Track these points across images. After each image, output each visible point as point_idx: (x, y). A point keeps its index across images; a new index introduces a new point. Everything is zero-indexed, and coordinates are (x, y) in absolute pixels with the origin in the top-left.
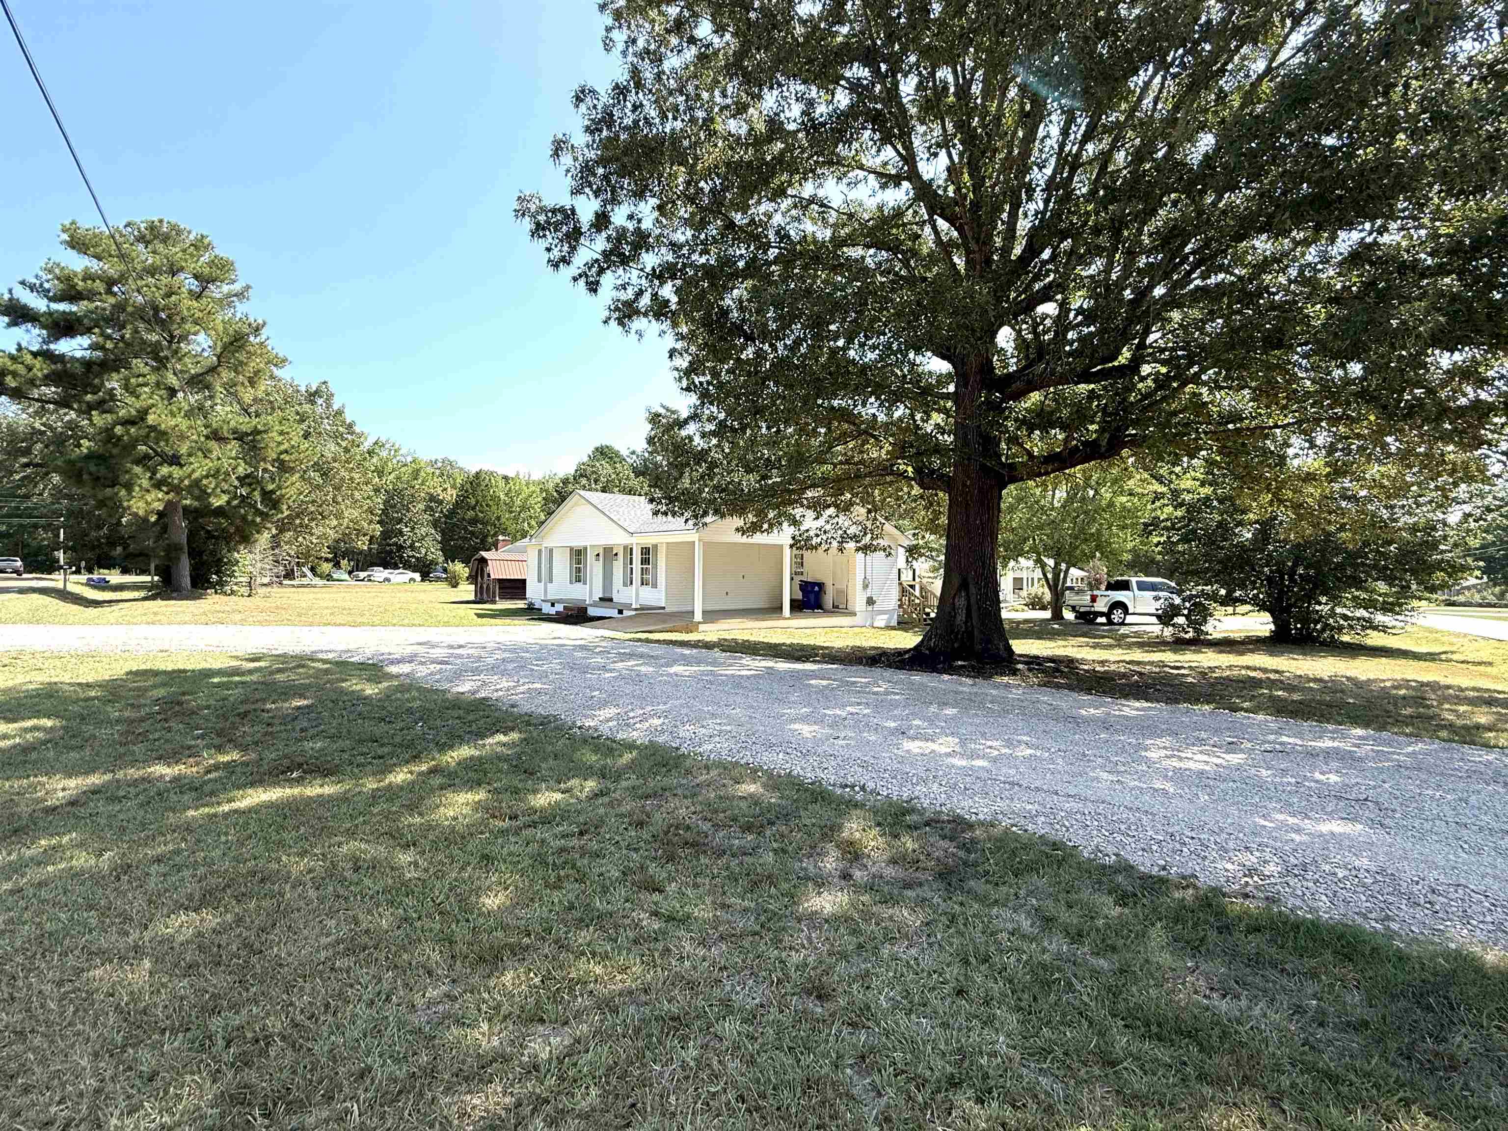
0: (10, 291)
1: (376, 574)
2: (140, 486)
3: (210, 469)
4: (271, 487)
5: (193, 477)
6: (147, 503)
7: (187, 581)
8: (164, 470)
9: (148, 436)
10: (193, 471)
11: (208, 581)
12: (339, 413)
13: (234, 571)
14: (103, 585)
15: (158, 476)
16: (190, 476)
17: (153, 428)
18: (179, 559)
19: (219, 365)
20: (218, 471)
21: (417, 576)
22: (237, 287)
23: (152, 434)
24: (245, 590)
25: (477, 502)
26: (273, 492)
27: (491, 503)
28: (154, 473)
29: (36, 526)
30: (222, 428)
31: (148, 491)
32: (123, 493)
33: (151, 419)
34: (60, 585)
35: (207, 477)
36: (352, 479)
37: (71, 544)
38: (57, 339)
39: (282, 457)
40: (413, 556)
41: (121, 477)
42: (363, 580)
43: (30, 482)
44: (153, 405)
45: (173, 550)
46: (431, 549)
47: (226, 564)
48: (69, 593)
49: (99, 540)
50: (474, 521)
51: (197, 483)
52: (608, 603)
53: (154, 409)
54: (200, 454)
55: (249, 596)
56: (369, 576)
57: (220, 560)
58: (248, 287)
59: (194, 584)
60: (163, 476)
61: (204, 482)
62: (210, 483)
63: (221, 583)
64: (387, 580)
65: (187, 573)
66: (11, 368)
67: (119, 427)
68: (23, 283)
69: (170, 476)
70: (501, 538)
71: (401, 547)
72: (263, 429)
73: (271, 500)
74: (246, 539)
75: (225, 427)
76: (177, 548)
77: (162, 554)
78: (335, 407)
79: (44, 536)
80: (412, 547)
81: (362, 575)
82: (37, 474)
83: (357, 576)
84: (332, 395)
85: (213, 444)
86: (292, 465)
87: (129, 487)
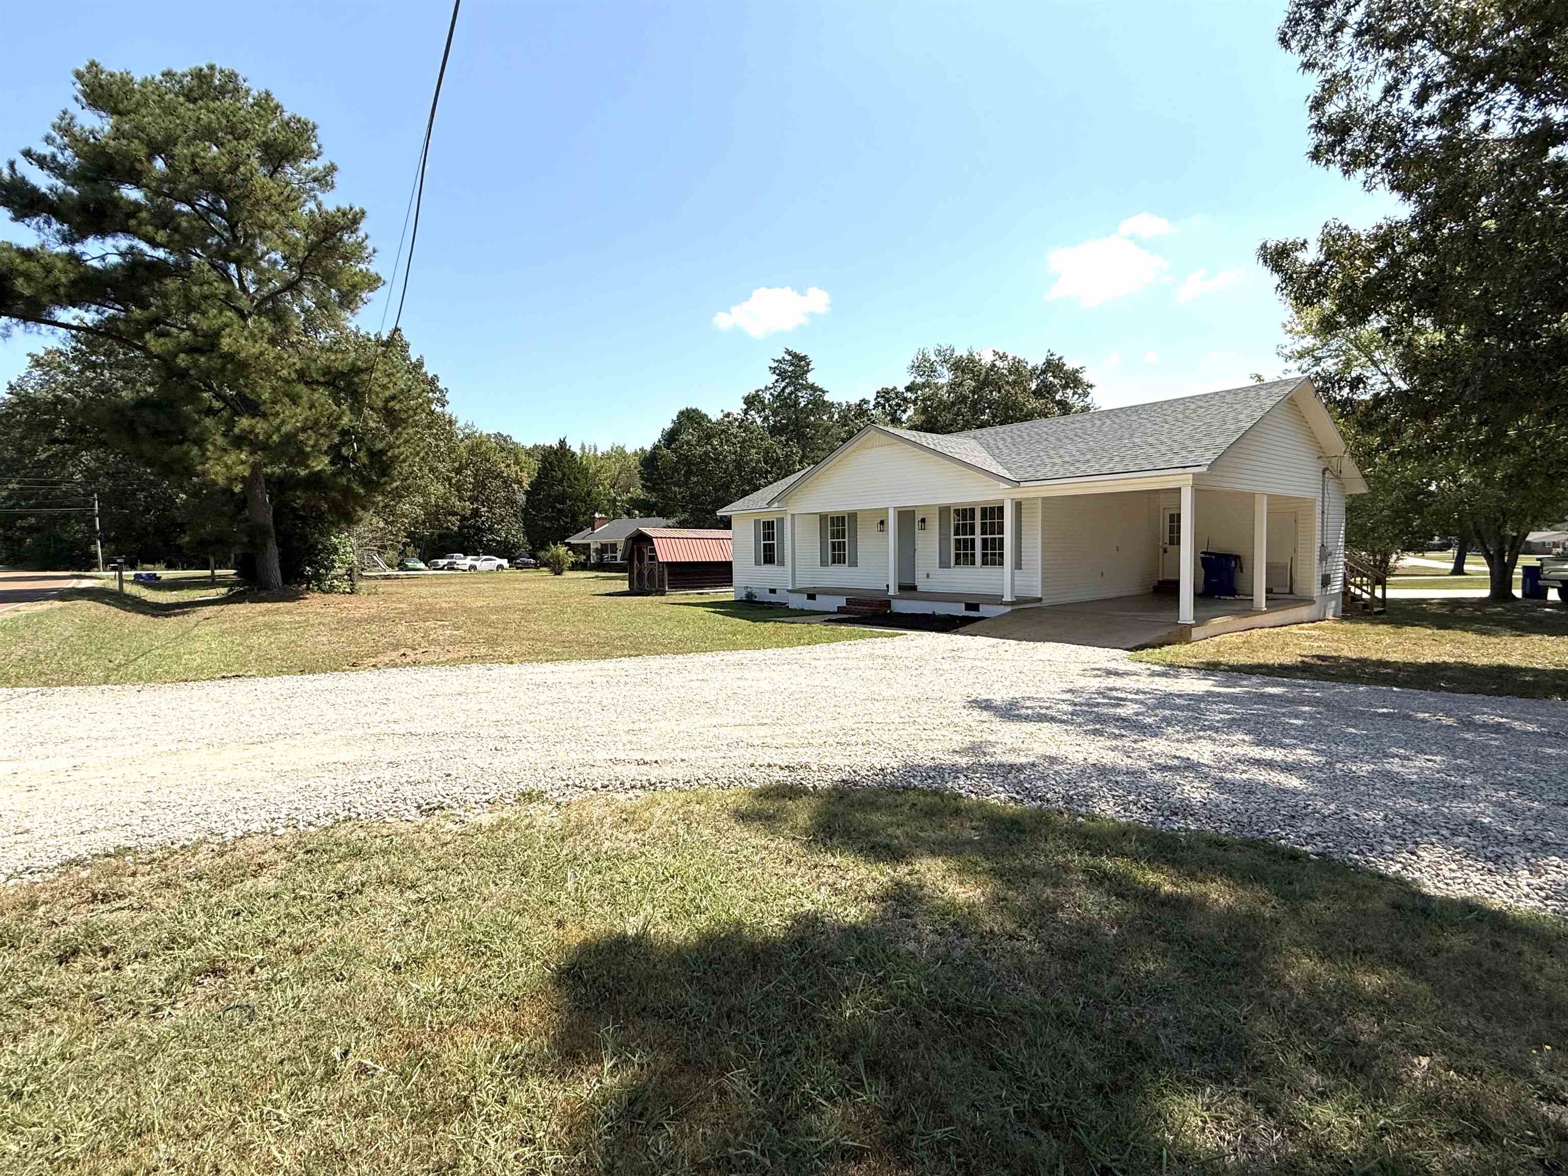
0: (12, 165)
1: (458, 562)
2: (214, 445)
3: (306, 419)
4: (380, 446)
5: (283, 430)
6: (226, 465)
7: (276, 574)
8: (245, 422)
9: (223, 369)
10: (283, 422)
11: (301, 575)
12: (419, 365)
13: (333, 561)
14: (153, 583)
15: (236, 430)
16: (278, 429)
17: (229, 357)
18: (265, 545)
19: (301, 278)
20: (316, 422)
21: (505, 562)
22: (319, 164)
23: (229, 366)
24: (345, 586)
25: (564, 474)
26: (382, 452)
27: (579, 476)
28: (230, 429)
29: (67, 517)
30: (309, 368)
31: (225, 450)
32: (195, 451)
33: (226, 343)
34: (114, 585)
35: (304, 429)
36: (437, 446)
37: (113, 534)
38: (83, 237)
39: (392, 404)
40: (494, 540)
41: (190, 431)
42: (442, 569)
43: (57, 463)
44: (227, 325)
45: (256, 534)
46: (515, 532)
47: (321, 551)
48: (128, 596)
49: (145, 529)
50: (562, 498)
51: (290, 439)
52: (912, 593)
53: (228, 330)
54: (286, 400)
55: (352, 593)
56: (449, 563)
57: (313, 546)
58: (332, 169)
59: (286, 580)
60: (243, 430)
61: (302, 436)
62: (309, 438)
63: (318, 578)
64: (473, 567)
65: (277, 565)
66: (22, 267)
67: (182, 356)
68: (27, 154)
69: (252, 431)
70: (597, 515)
71: (479, 529)
72: (364, 366)
73: (381, 461)
74: (348, 519)
75: (313, 366)
76: (263, 531)
77: (246, 540)
78: (414, 360)
79: (77, 529)
80: (491, 529)
81: (442, 562)
82: (65, 453)
83: (436, 564)
84: (408, 345)
85: (300, 388)
86: (404, 416)
87: (200, 442)
